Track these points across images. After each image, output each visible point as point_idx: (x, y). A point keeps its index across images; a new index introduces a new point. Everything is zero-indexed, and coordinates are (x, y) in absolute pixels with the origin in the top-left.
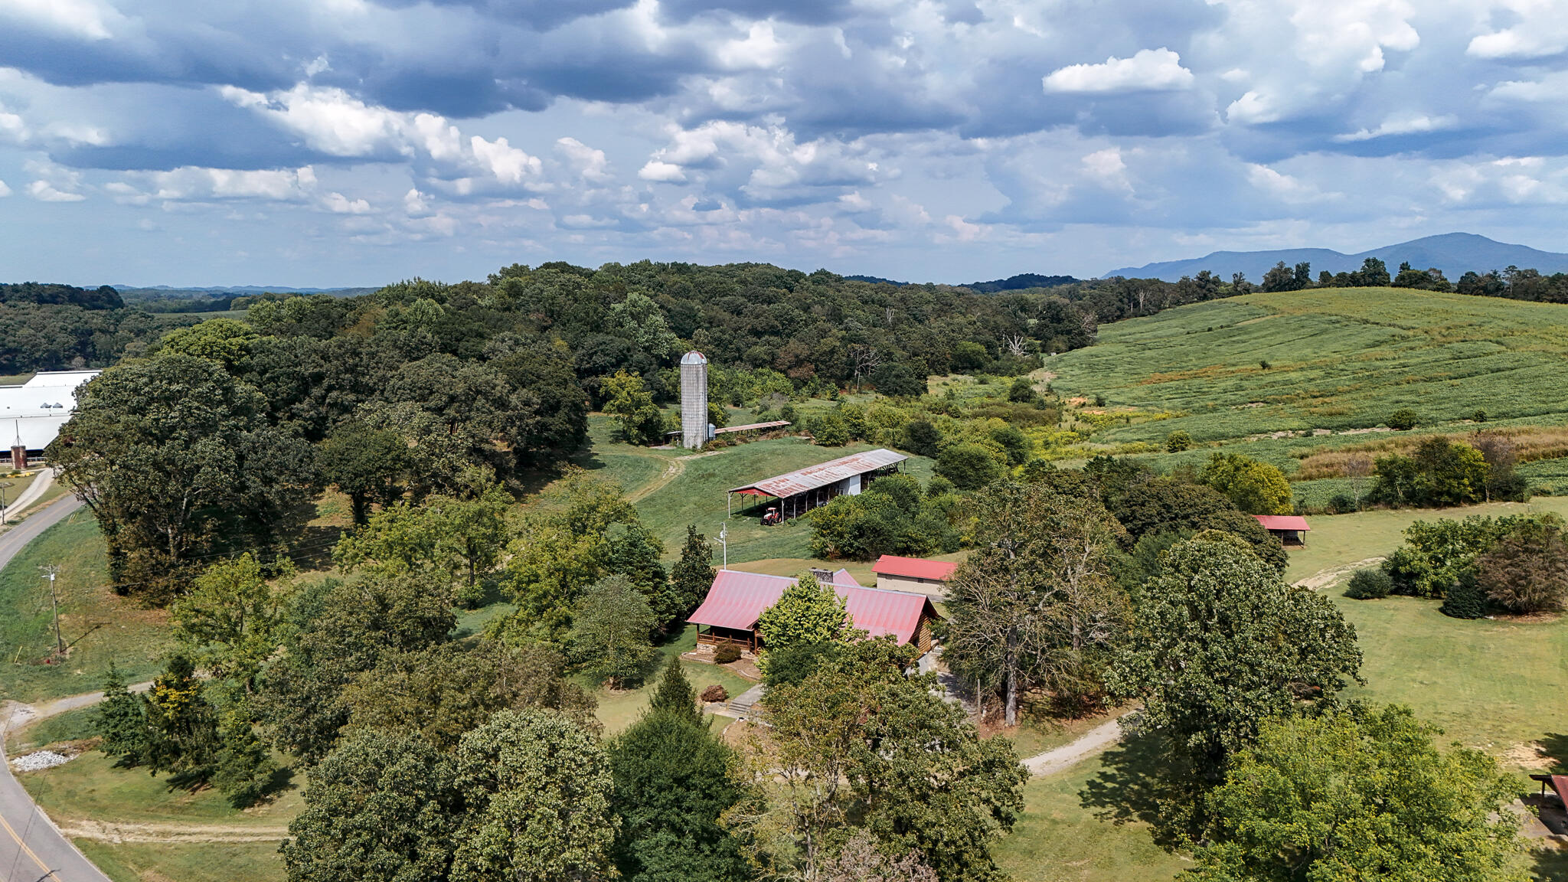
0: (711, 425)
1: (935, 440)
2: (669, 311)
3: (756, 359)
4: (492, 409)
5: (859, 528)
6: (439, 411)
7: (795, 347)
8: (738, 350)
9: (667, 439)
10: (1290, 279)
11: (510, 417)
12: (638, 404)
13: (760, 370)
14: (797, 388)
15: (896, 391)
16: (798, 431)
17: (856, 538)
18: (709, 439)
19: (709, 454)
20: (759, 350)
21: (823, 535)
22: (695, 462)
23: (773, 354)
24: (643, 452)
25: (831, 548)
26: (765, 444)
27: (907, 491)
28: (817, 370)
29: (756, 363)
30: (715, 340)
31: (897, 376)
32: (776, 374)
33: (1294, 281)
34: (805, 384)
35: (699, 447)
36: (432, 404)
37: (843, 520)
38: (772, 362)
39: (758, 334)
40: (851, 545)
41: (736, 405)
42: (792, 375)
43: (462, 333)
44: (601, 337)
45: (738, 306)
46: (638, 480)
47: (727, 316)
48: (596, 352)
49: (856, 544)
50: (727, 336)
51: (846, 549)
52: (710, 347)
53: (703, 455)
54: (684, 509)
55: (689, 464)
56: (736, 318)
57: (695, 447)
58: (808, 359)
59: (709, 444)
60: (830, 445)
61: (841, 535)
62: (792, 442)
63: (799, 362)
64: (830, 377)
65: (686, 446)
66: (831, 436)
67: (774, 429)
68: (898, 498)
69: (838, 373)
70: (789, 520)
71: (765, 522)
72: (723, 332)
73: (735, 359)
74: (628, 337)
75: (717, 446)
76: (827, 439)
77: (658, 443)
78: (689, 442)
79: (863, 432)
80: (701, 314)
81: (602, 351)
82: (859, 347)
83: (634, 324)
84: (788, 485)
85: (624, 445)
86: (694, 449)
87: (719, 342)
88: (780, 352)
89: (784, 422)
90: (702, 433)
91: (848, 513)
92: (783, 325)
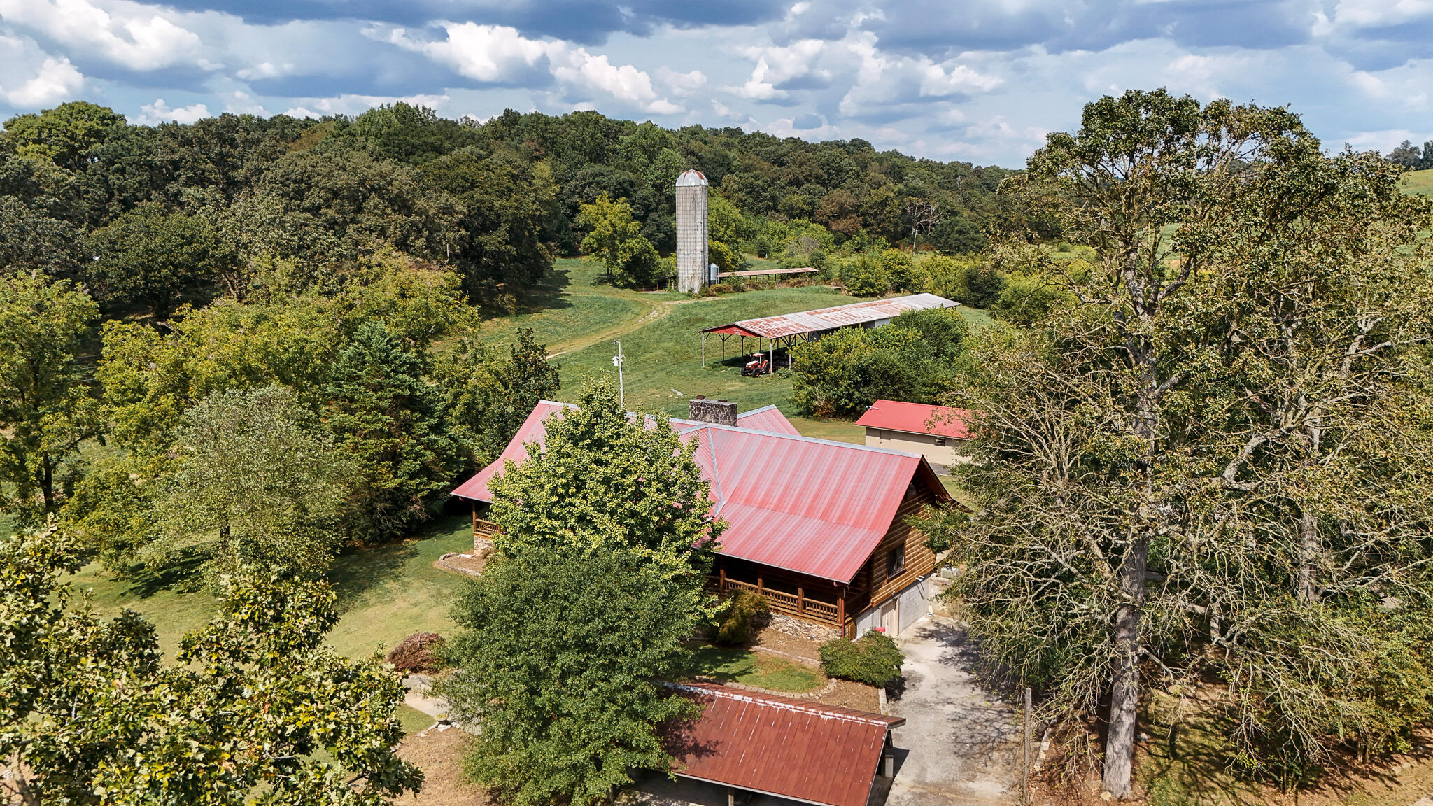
0: (713, 266)
1: (997, 289)
2: (700, 158)
3: (793, 209)
4: (388, 211)
5: (863, 371)
6: (315, 210)
7: (840, 196)
8: (773, 198)
9: (662, 283)
10: (1416, 159)
11: (413, 224)
12: (624, 235)
13: (797, 221)
14: (838, 242)
15: (959, 250)
16: (827, 280)
17: (857, 385)
18: (710, 283)
19: (707, 299)
20: (797, 198)
21: (810, 383)
22: (685, 307)
23: (812, 204)
24: (629, 295)
25: (821, 401)
26: (782, 291)
27: (945, 327)
28: (865, 225)
29: (793, 213)
30: (746, 186)
31: (960, 232)
32: (815, 226)
33: (1422, 161)
34: (849, 238)
35: (696, 291)
36: (306, 204)
37: (839, 360)
38: (811, 213)
39: (796, 183)
40: (850, 396)
41: (761, 256)
42: (834, 228)
43: (414, 146)
44: (598, 168)
45: (781, 156)
46: (604, 322)
47: (766, 165)
48: (590, 184)
49: (857, 395)
50: (760, 182)
51: (842, 402)
52: (740, 194)
53: (701, 300)
54: (648, 355)
55: (678, 308)
56: (776, 167)
57: (691, 291)
58: (856, 209)
59: (709, 287)
60: (864, 296)
61: (835, 382)
62: (817, 291)
63: (843, 213)
64: (881, 234)
65: (681, 290)
66: (866, 283)
67: (797, 275)
68: (927, 334)
69: (891, 228)
70: (781, 370)
71: (745, 373)
72: (756, 178)
73: (768, 209)
74: (635, 171)
75: (719, 291)
76: (861, 288)
77: (651, 287)
78: (684, 285)
79: (908, 281)
80: (736, 163)
81: (598, 183)
82: (917, 201)
83: (644, 158)
84: (784, 324)
85: (608, 287)
86: (690, 294)
87: (751, 190)
88: (821, 202)
89: (811, 269)
90: (700, 273)
91: (848, 350)
92: (829, 174)
